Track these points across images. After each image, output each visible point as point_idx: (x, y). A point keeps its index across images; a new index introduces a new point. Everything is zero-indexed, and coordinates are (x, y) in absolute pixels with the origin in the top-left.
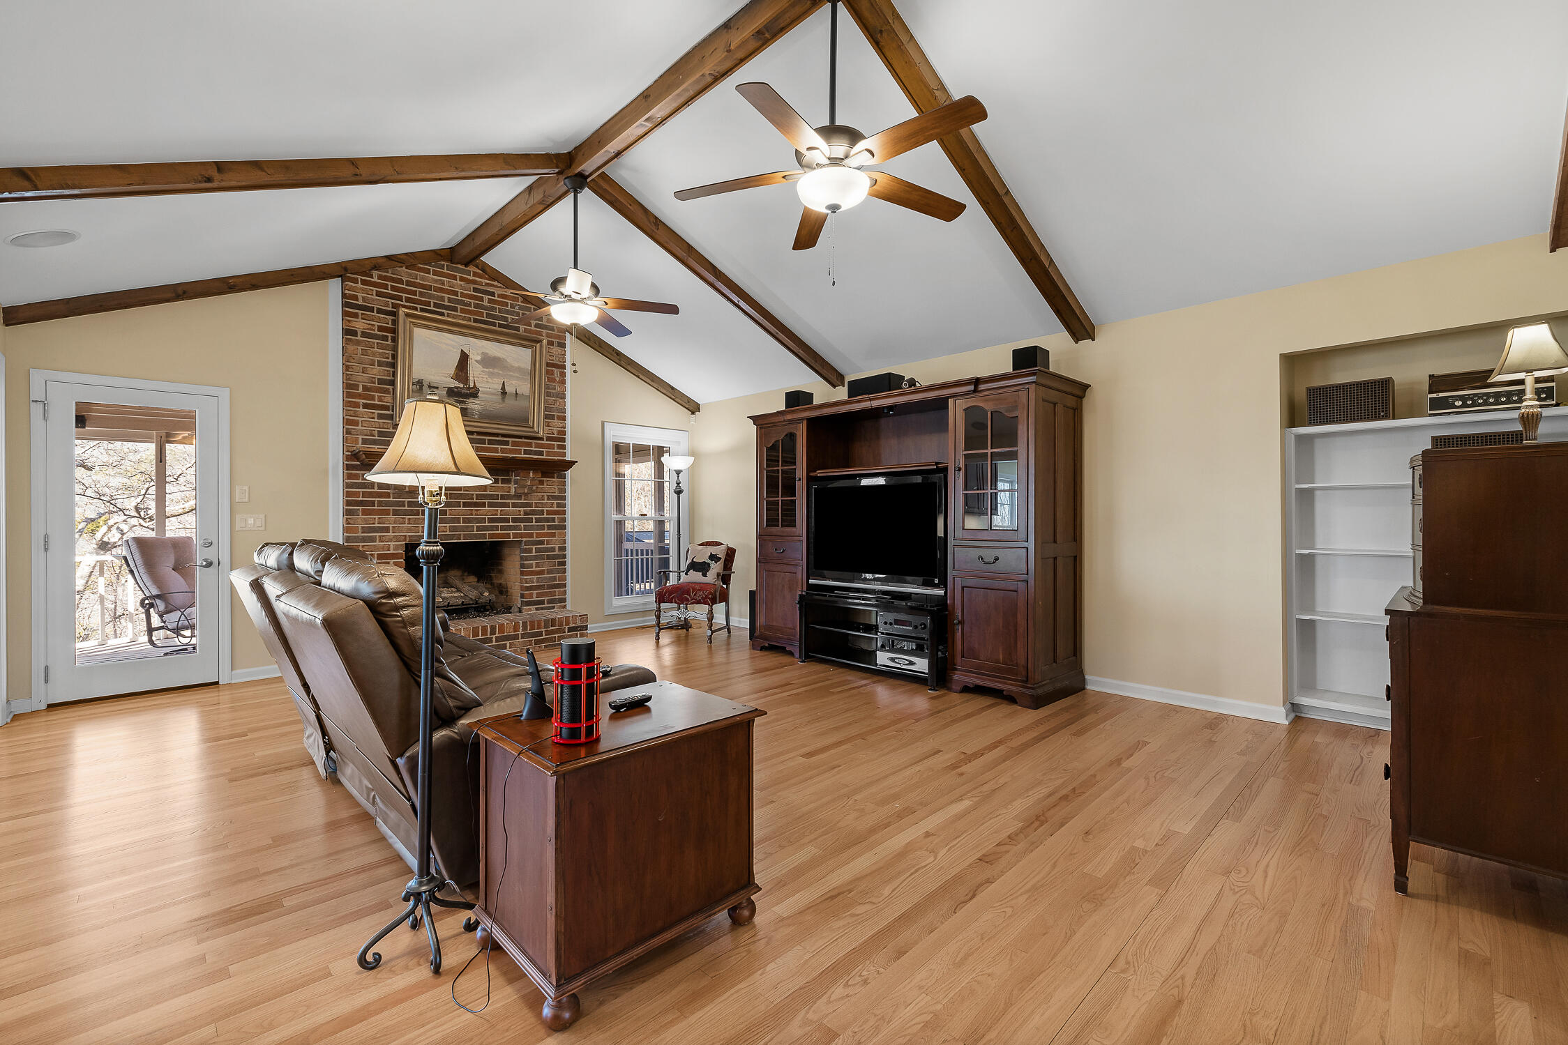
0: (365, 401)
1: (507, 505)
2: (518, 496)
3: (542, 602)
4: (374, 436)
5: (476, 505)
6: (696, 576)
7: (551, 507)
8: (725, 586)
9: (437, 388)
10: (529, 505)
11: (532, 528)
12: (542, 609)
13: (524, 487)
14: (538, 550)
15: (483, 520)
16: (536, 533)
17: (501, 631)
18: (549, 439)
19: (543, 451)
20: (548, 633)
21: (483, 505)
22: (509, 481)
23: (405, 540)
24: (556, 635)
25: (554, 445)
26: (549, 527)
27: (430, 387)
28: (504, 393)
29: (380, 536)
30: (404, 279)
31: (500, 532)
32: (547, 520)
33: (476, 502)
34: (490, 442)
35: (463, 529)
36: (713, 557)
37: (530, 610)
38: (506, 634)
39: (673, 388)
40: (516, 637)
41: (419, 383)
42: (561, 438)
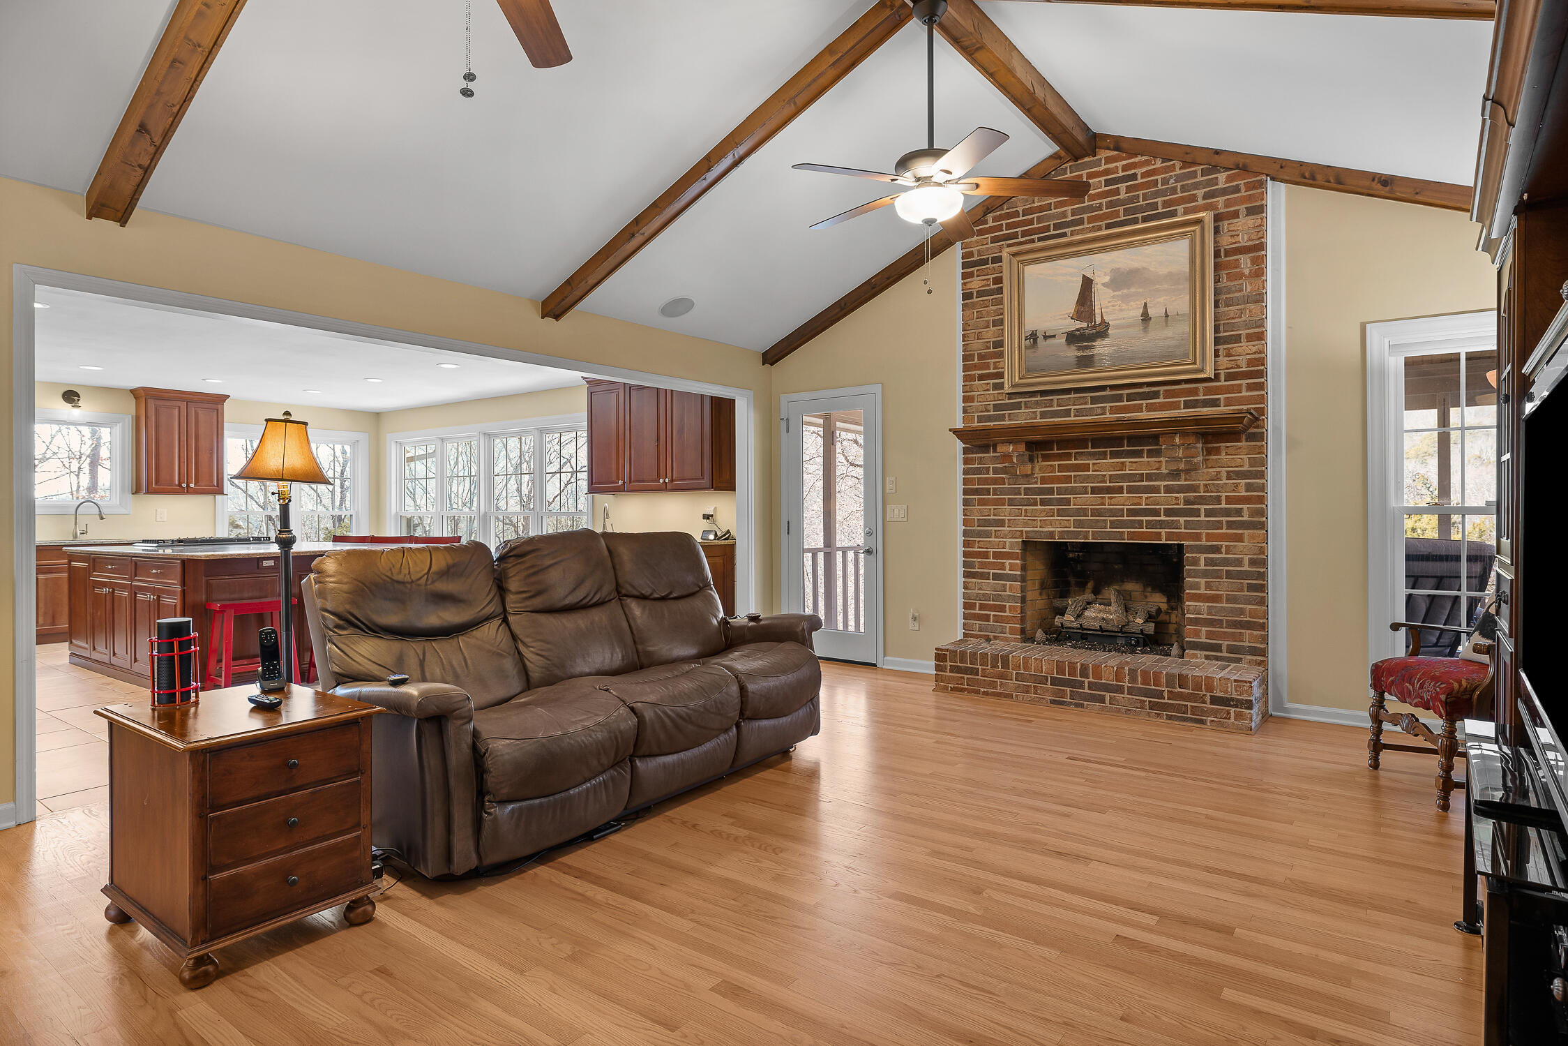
0: (980, 372)
1: (1155, 490)
2: (1175, 475)
3: (1218, 648)
4: (989, 411)
5: (1109, 490)
7: (1234, 491)
9: (1054, 336)
10: (1194, 489)
11: (1198, 525)
12: (1217, 658)
13: (1181, 460)
14: (1209, 562)
15: (1120, 513)
16: (1207, 534)
17: (1097, 674)
18: (1230, 377)
19: (1219, 399)
20: (1172, 695)
21: (1120, 490)
22: (1158, 453)
23: (1021, 536)
24: (1189, 704)
25: (1241, 385)
26: (1231, 525)
27: (1046, 337)
28: (1146, 318)
29: (995, 531)
31: (1145, 530)
32: (1227, 513)
33: (1109, 487)
34: (1131, 397)
35: (1091, 524)
37: (1195, 656)
38: (1103, 681)
40: (1119, 689)
41: (1034, 336)
42: (1256, 372)
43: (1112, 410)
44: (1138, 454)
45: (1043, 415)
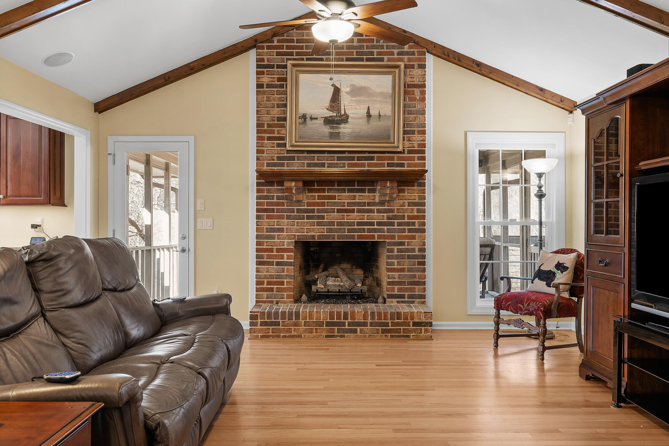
0: (268, 135)
1: (372, 211)
2: (382, 203)
3: (403, 296)
4: (274, 160)
5: (347, 211)
6: (540, 286)
7: (411, 212)
8: (575, 299)
9: (317, 119)
10: (392, 211)
11: (394, 231)
12: (403, 302)
13: (386, 195)
14: (399, 251)
15: (353, 224)
16: (398, 235)
17: (353, 317)
18: (410, 152)
19: (404, 163)
20: (393, 324)
21: (353, 211)
22: (374, 191)
23: (295, 238)
24: (402, 328)
25: (415, 157)
26: (410, 231)
27: (312, 119)
28: (369, 115)
29: (278, 235)
30: (295, 38)
31: (366, 233)
32: (408, 224)
33: (347, 209)
34: (359, 159)
35: (337, 231)
36: (560, 267)
37: (392, 302)
38: (356, 321)
39: (542, 90)
40: (365, 324)
41: (304, 117)
42: (421, 150)
43: (350, 165)
44: (363, 191)
45: (309, 165)
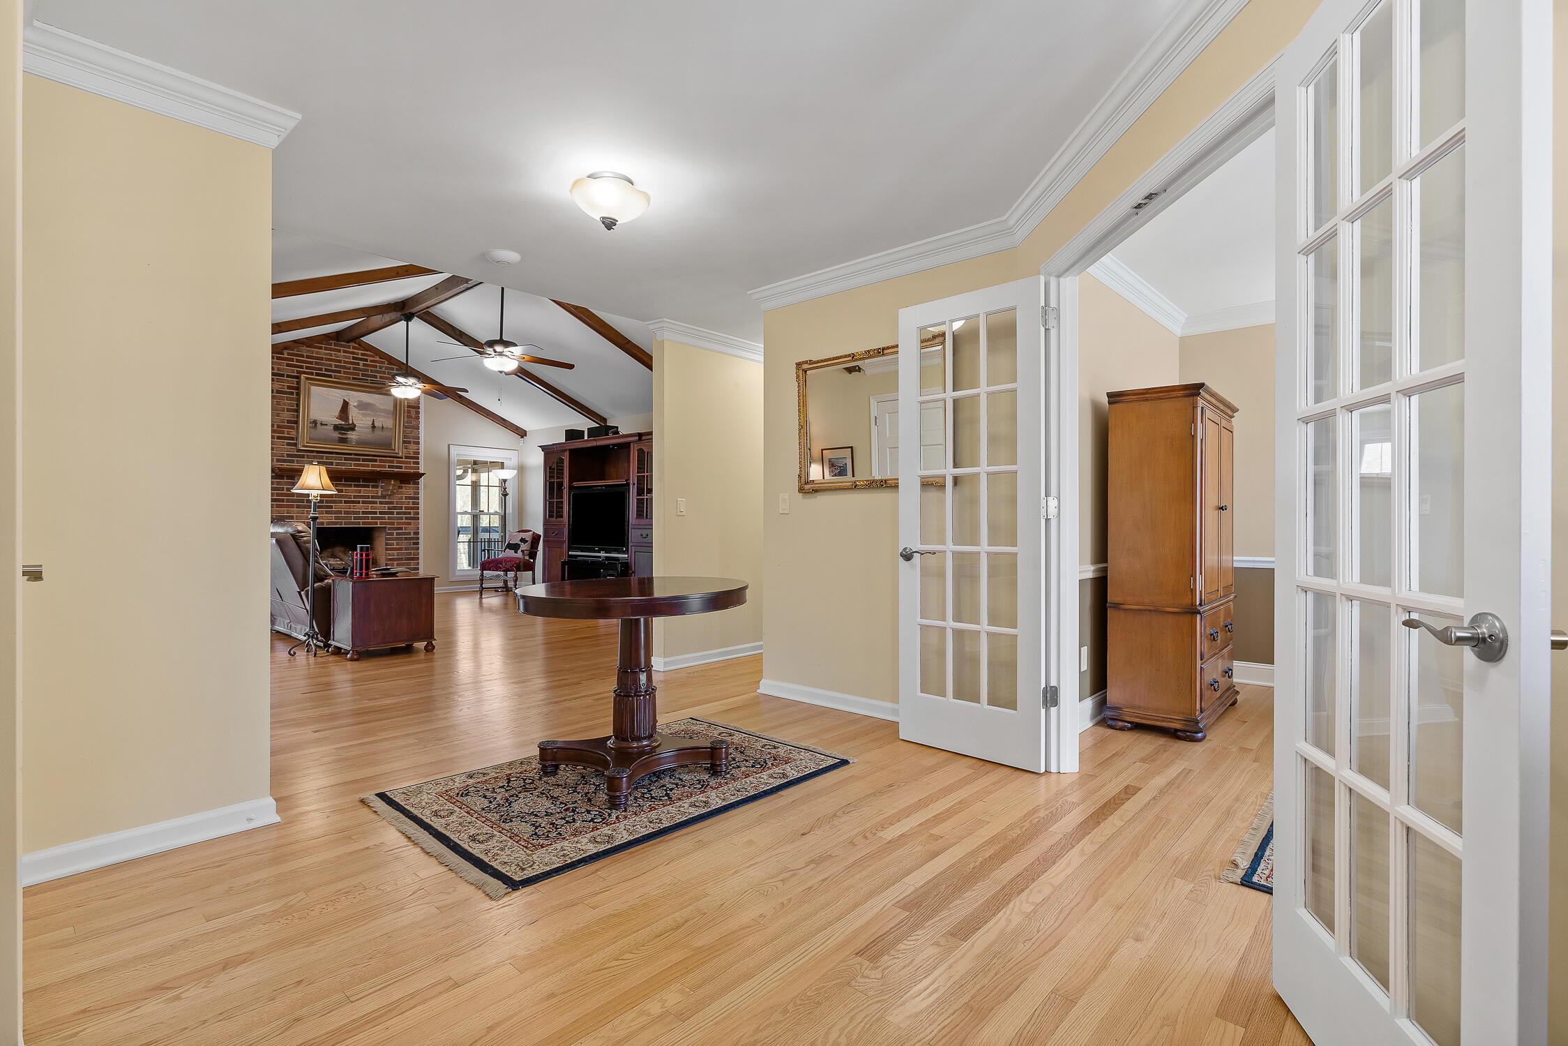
0: (278, 435)
1: (376, 503)
2: (383, 497)
6: (511, 553)
7: (407, 504)
8: (532, 561)
10: (392, 503)
11: (394, 518)
13: (388, 490)
14: (397, 534)
15: (358, 513)
16: (397, 522)
18: (406, 457)
19: (402, 466)
21: (359, 502)
22: (377, 487)
25: (410, 462)
26: (406, 518)
27: (322, 424)
28: (374, 427)
30: (305, 354)
31: (370, 521)
32: (405, 513)
33: (353, 501)
34: (364, 460)
35: (344, 518)
36: (523, 540)
39: (504, 420)
41: (315, 422)
42: (416, 457)
43: (355, 465)
44: (368, 486)
